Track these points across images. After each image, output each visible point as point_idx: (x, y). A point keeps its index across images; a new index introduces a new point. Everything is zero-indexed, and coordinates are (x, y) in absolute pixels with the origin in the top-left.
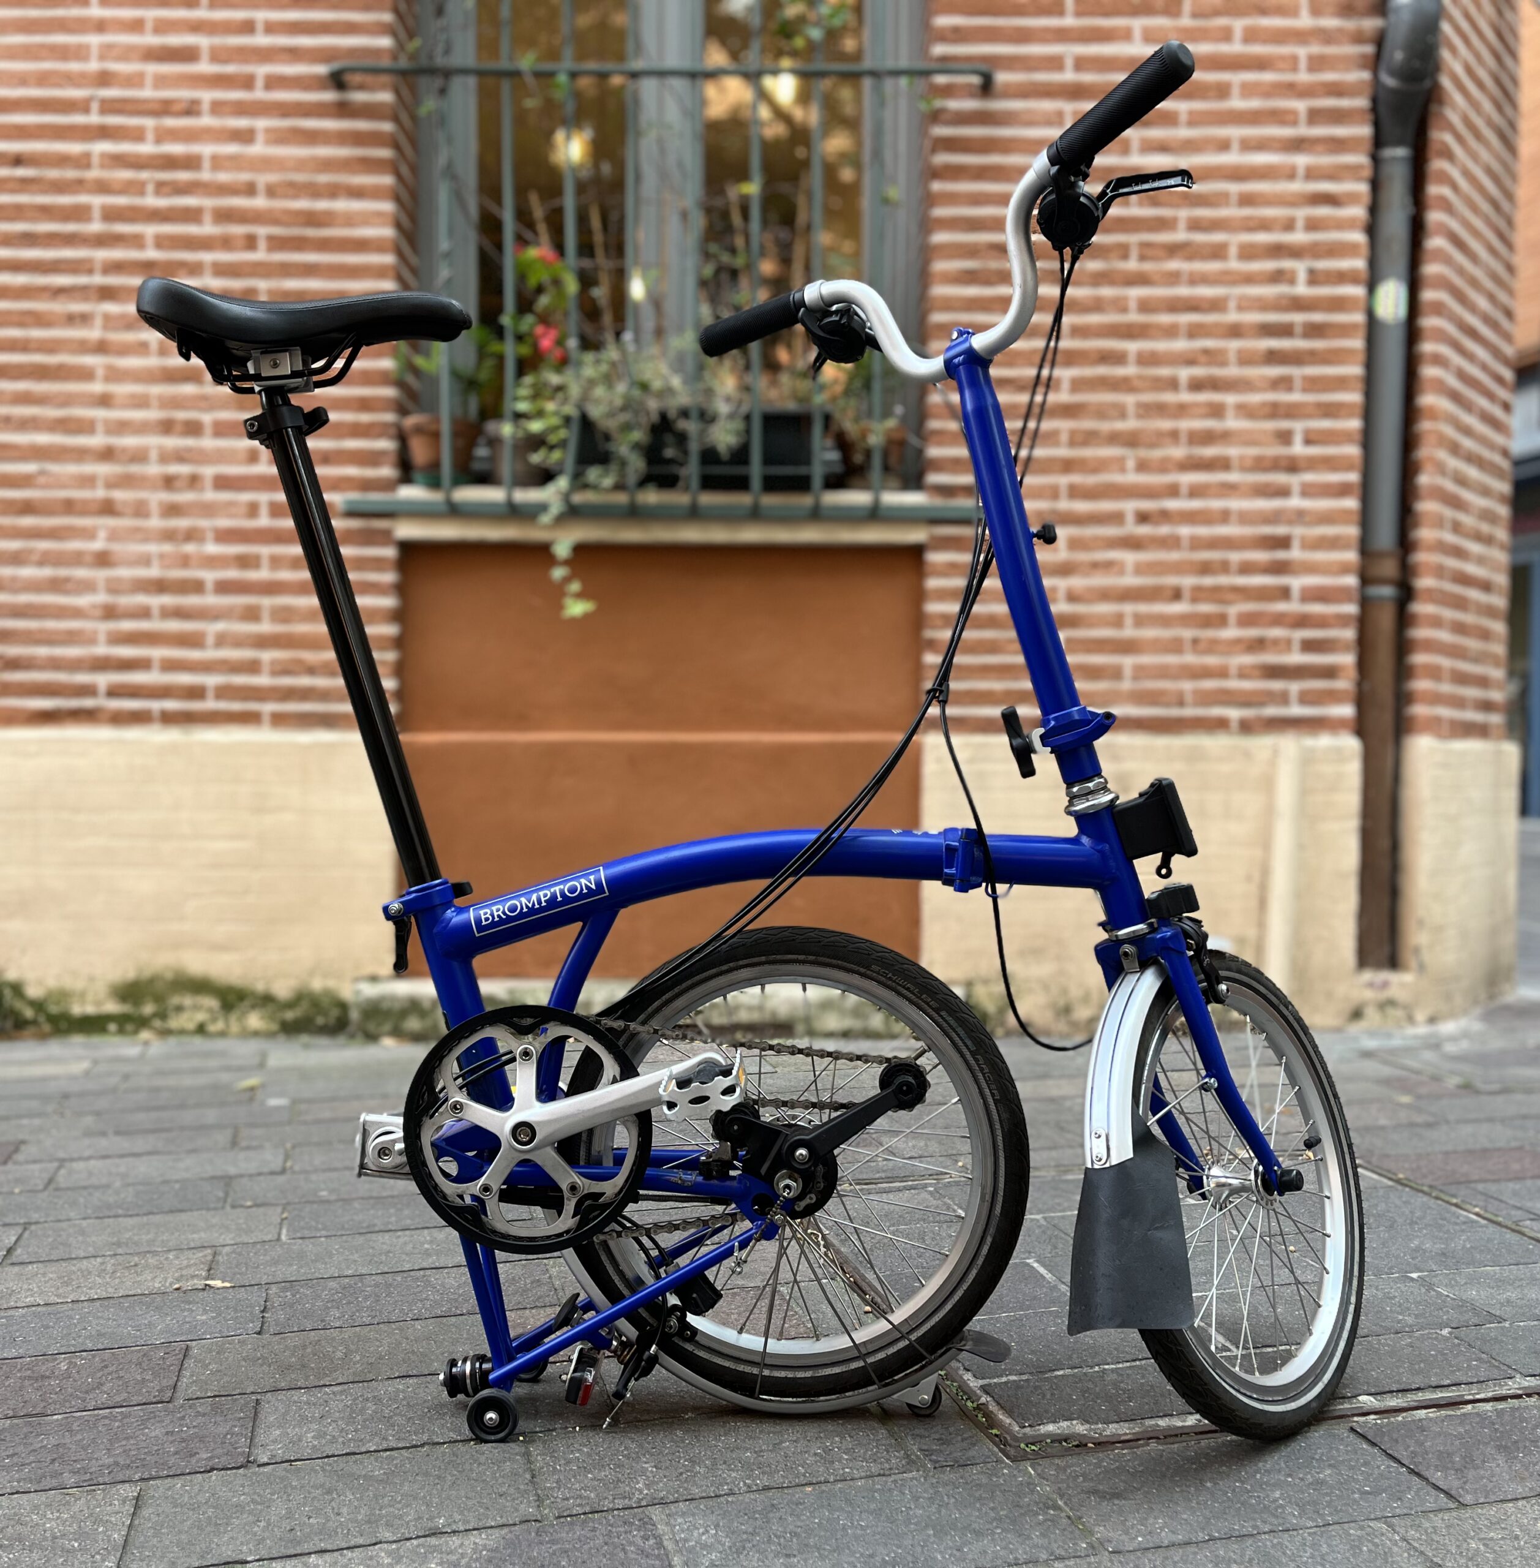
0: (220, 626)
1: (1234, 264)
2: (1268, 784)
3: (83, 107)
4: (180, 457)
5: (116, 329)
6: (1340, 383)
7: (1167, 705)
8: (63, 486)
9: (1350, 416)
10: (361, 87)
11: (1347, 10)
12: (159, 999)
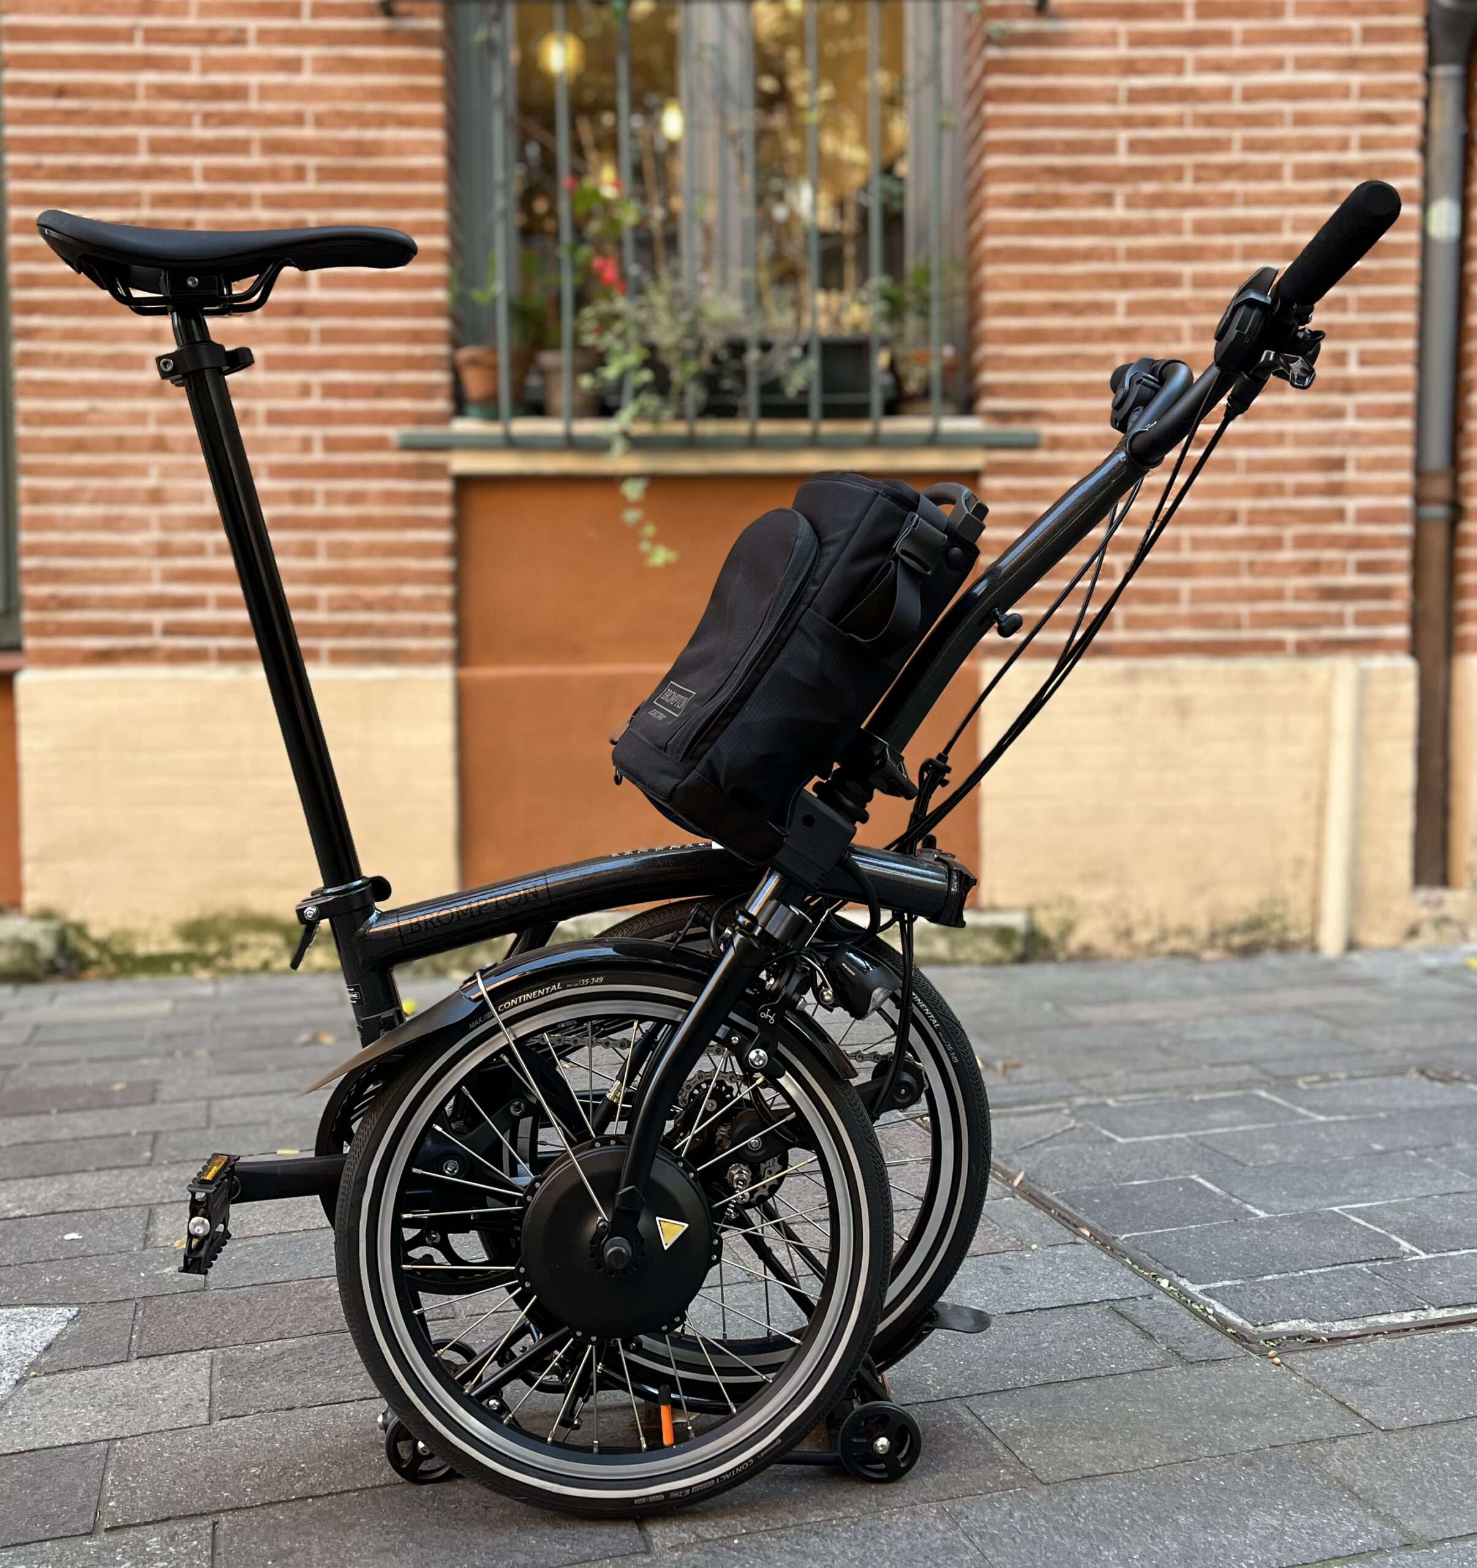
1: (1289, 185)
2: (1324, 706)
3: (126, 36)
6: (1394, 303)
7: (1224, 628)
8: (114, 424)
9: (1404, 336)
10: (409, 15)
12: (223, 937)
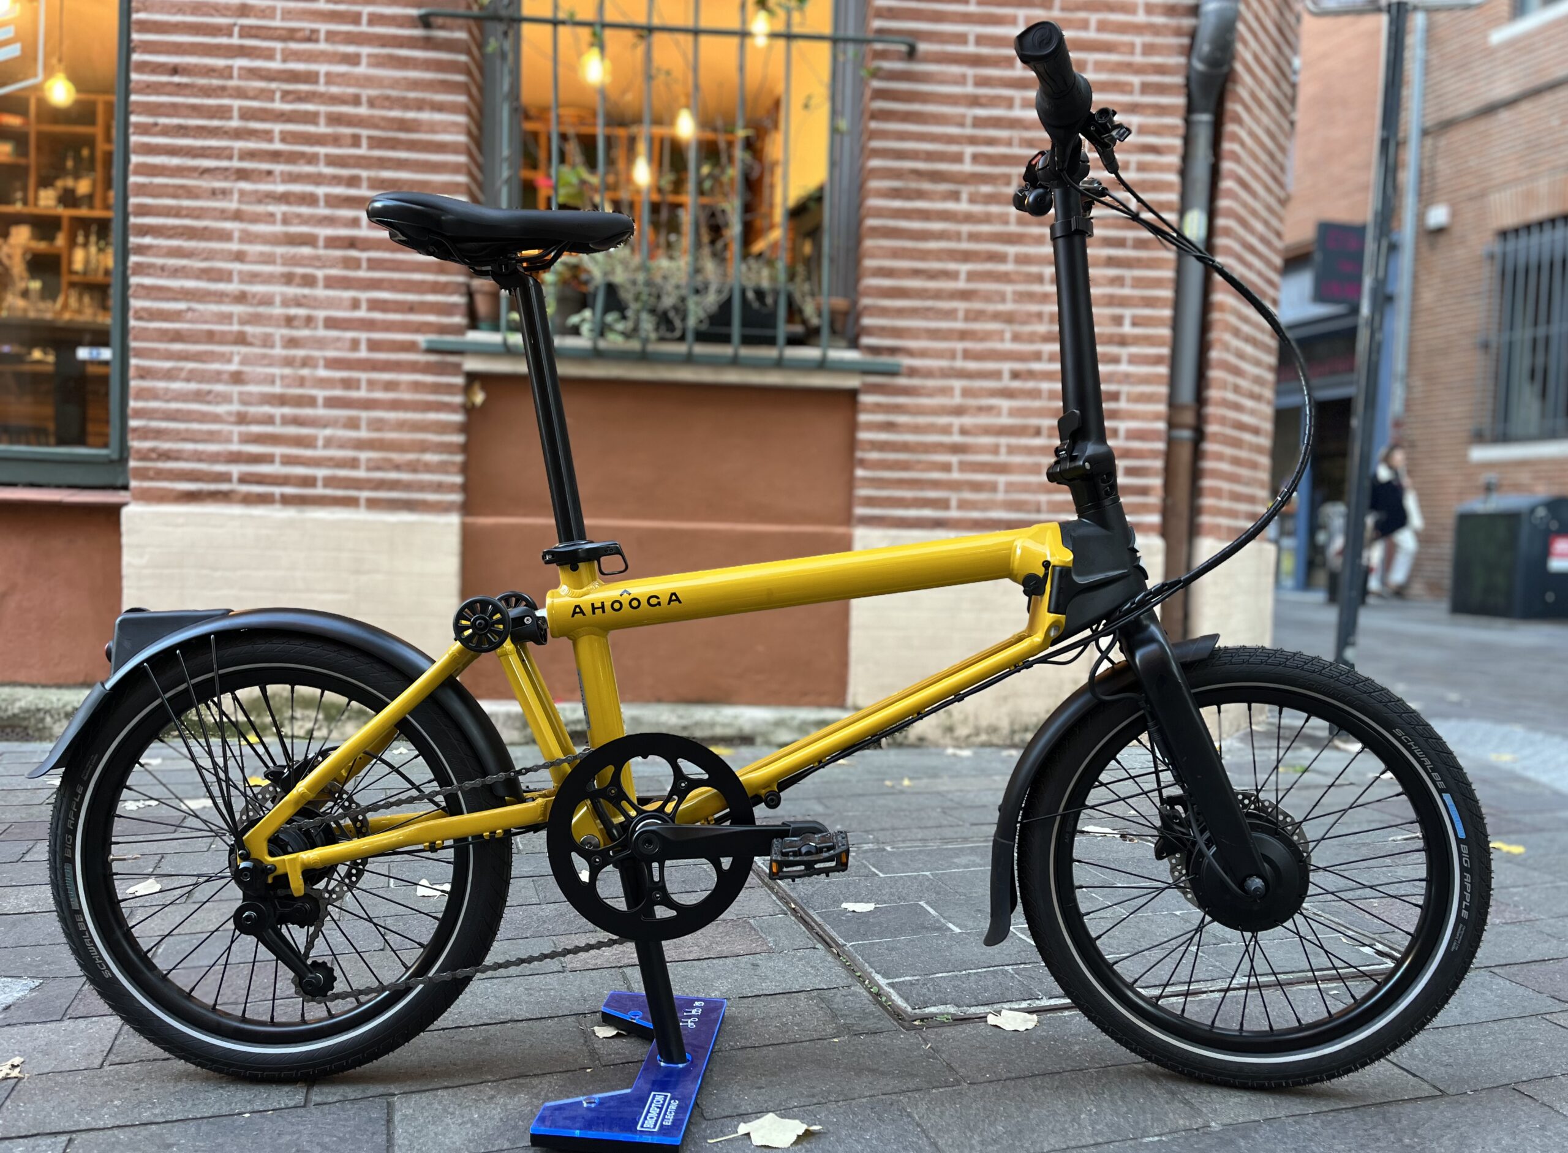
0: (328, 432)
3: (228, 31)
4: (298, 302)
5: (249, 203)
6: (1157, 283)
7: (1029, 511)
8: (206, 322)
9: (1164, 306)
10: (442, 27)
11: (1171, 10)
